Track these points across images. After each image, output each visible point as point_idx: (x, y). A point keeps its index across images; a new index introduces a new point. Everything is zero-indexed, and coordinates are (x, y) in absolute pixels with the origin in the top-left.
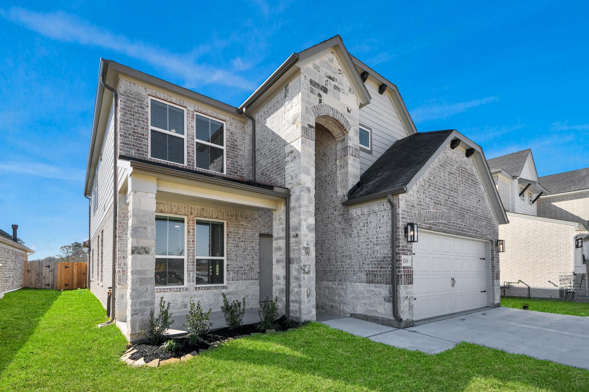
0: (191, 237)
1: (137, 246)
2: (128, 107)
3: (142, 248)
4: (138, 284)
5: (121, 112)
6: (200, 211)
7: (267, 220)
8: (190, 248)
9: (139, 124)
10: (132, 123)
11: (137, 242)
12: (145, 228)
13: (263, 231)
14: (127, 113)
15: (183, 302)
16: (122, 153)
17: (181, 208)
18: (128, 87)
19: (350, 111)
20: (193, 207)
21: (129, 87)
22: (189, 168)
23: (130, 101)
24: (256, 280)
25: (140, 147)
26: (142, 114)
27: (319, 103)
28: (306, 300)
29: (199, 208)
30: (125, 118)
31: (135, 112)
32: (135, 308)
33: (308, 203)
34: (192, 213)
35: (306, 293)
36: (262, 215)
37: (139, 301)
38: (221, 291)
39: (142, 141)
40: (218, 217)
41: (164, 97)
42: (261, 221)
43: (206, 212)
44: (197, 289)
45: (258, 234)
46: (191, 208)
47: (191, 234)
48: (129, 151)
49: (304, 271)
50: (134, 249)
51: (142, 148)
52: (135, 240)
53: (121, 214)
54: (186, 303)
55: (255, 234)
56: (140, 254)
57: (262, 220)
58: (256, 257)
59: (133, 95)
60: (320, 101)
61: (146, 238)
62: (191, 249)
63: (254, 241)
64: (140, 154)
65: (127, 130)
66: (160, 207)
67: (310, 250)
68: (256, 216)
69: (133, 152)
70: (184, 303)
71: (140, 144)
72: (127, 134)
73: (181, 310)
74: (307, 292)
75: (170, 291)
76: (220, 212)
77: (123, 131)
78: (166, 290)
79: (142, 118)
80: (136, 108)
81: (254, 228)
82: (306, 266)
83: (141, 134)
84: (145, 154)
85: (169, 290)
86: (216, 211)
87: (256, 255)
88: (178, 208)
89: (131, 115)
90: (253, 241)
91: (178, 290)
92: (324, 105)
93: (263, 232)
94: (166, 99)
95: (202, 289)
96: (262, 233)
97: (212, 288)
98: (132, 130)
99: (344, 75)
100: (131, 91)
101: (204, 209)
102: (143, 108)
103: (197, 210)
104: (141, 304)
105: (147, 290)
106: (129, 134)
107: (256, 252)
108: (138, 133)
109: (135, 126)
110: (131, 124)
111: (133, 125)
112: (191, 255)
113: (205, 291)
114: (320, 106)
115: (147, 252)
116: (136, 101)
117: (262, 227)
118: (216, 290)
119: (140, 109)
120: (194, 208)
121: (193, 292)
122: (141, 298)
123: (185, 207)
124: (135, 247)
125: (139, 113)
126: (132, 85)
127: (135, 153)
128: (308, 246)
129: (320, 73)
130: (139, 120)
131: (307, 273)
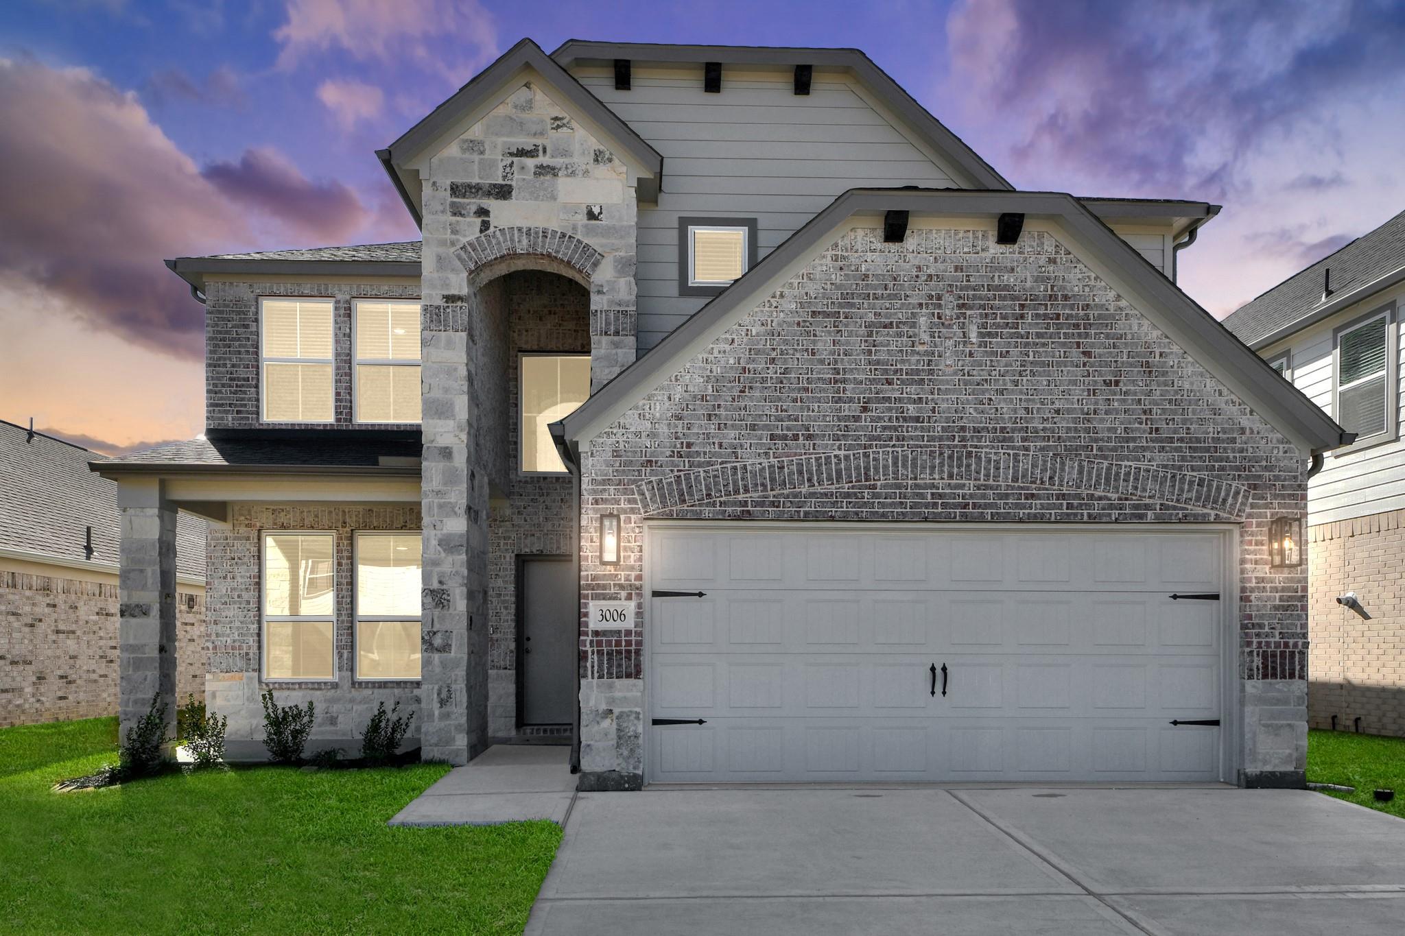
0: (344, 574)
1: (128, 603)
2: (220, 332)
3: (137, 606)
4: (131, 669)
5: (209, 347)
6: (363, 518)
7: (541, 519)
8: (343, 597)
9: (241, 359)
10: (228, 362)
11: (129, 596)
12: (142, 571)
13: (526, 546)
14: (218, 344)
15: (327, 713)
16: (210, 424)
17: (322, 516)
18: (221, 293)
19: (601, 213)
20: (347, 510)
21: (223, 293)
22: (339, 428)
23: (223, 319)
24: (506, 668)
25: (242, 406)
26: (245, 338)
27: (481, 231)
28: (437, 713)
29: (361, 509)
30: (216, 356)
31: (233, 339)
32: (128, 709)
33: (445, 484)
34: (345, 523)
35: (435, 696)
36: (525, 508)
37: (132, 697)
38: (412, 692)
39: (245, 393)
40: (406, 526)
41: (287, 290)
42: (523, 522)
43: (378, 516)
44: (357, 686)
45: (513, 555)
46: (344, 512)
47: (344, 567)
48: (222, 419)
49: (431, 644)
50: (124, 608)
51: (245, 405)
52: (125, 593)
53: (211, 540)
54: (335, 715)
55: (505, 557)
56: (134, 616)
57: (526, 521)
58: (505, 612)
59: (228, 306)
60: (485, 226)
61: (144, 587)
62: (344, 600)
63: (501, 573)
64: (242, 418)
65: (218, 379)
66: (280, 518)
67: (449, 595)
68: (508, 512)
69: (230, 419)
70: (328, 715)
71: (243, 399)
72: (220, 385)
73: (323, 729)
74: (439, 694)
75: (300, 688)
76: (410, 514)
77: (212, 382)
78: (291, 686)
79: (245, 346)
80: (234, 330)
81: (502, 542)
82: (435, 633)
83: (244, 379)
84: (250, 416)
85: (297, 686)
86: (401, 512)
87: (506, 608)
88: (316, 516)
89: (225, 346)
90: (497, 575)
91: (316, 686)
92: (498, 233)
93: (527, 550)
94: (291, 293)
95: (367, 687)
96: (523, 553)
97: (390, 685)
98: (228, 376)
99: (574, 124)
100: (225, 300)
101: (372, 511)
102: (246, 326)
103: (356, 516)
104: (136, 702)
105: (145, 679)
106: (223, 385)
107: (504, 602)
108: (239, 379)
109: (233, 366)
110: (225, 365)
111: (229, 366)
112: (343, 613)
113: (376, 691)
114: (483, 239)
115: (145, 614)
116: (235, 317)
117: (523, 537)
118: (400, 690)
119: (241, 330)
120: (349, 512)
121: (350, 692)
122: (136, 693)
123: (330, 512)
124: (127, 606)
125: (239, 339)
126: (227, 288)
127: (233, 419)
128: (444, 587)
129: (486, 156)
130: (239, 353)
131: (438, 650)
